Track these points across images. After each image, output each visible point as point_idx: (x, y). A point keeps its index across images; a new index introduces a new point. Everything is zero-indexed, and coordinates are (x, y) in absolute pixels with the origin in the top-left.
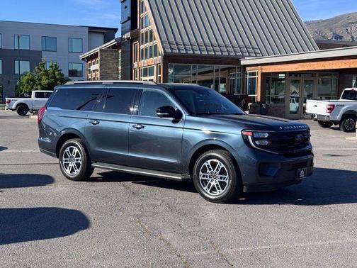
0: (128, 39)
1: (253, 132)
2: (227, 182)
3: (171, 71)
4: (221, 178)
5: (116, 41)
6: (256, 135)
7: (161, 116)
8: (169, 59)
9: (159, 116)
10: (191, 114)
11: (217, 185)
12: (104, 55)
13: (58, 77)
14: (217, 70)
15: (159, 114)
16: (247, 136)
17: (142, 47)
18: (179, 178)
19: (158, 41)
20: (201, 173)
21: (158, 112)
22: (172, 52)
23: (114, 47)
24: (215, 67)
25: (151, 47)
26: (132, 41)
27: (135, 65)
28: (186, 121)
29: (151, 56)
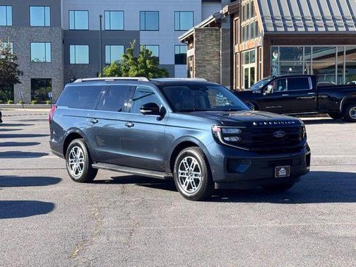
0: (226, 14)
1: (221, 128)
2: (200, 178)
3: (276, 56)
4: (196, 175)
5: (214, 17)
6: (224, 131)
7: (145, 114)
8: (271, 40)
9: (142, 113)
10: (174, 111)
11: (192, 182)
12: (201, 36)
13: (149, 66)
14: (341, 54)
15: (143, 111)
16: (216, 132)
17: (244, 24)
18: (162, 176)
19: (258, 17)
20: (179, 171)
21: (141, 109)
22: (275, 30)
23: (213, 24)
24: (338, 48)
25: (252, 24)
26: (232, 16)
27: (236, 49)
28: (169, 118)
29: (252, 37)
